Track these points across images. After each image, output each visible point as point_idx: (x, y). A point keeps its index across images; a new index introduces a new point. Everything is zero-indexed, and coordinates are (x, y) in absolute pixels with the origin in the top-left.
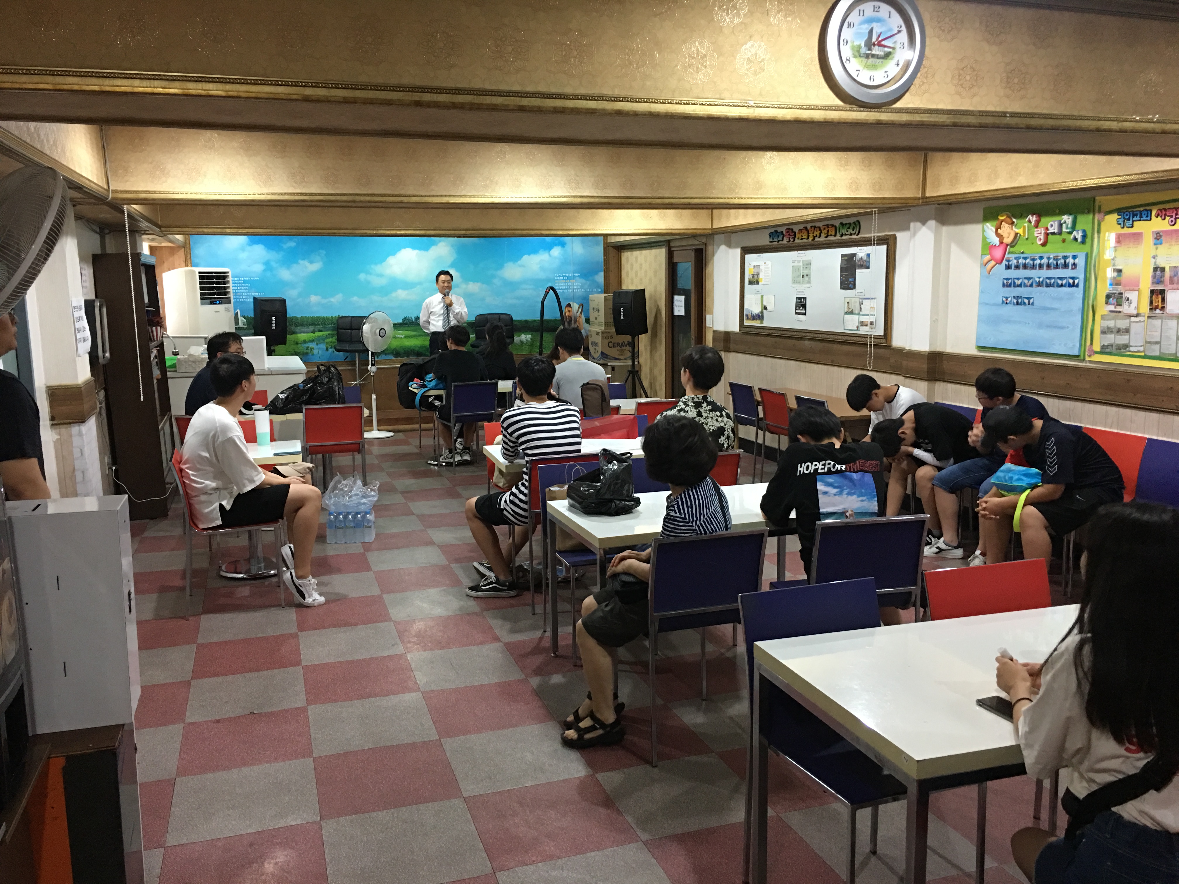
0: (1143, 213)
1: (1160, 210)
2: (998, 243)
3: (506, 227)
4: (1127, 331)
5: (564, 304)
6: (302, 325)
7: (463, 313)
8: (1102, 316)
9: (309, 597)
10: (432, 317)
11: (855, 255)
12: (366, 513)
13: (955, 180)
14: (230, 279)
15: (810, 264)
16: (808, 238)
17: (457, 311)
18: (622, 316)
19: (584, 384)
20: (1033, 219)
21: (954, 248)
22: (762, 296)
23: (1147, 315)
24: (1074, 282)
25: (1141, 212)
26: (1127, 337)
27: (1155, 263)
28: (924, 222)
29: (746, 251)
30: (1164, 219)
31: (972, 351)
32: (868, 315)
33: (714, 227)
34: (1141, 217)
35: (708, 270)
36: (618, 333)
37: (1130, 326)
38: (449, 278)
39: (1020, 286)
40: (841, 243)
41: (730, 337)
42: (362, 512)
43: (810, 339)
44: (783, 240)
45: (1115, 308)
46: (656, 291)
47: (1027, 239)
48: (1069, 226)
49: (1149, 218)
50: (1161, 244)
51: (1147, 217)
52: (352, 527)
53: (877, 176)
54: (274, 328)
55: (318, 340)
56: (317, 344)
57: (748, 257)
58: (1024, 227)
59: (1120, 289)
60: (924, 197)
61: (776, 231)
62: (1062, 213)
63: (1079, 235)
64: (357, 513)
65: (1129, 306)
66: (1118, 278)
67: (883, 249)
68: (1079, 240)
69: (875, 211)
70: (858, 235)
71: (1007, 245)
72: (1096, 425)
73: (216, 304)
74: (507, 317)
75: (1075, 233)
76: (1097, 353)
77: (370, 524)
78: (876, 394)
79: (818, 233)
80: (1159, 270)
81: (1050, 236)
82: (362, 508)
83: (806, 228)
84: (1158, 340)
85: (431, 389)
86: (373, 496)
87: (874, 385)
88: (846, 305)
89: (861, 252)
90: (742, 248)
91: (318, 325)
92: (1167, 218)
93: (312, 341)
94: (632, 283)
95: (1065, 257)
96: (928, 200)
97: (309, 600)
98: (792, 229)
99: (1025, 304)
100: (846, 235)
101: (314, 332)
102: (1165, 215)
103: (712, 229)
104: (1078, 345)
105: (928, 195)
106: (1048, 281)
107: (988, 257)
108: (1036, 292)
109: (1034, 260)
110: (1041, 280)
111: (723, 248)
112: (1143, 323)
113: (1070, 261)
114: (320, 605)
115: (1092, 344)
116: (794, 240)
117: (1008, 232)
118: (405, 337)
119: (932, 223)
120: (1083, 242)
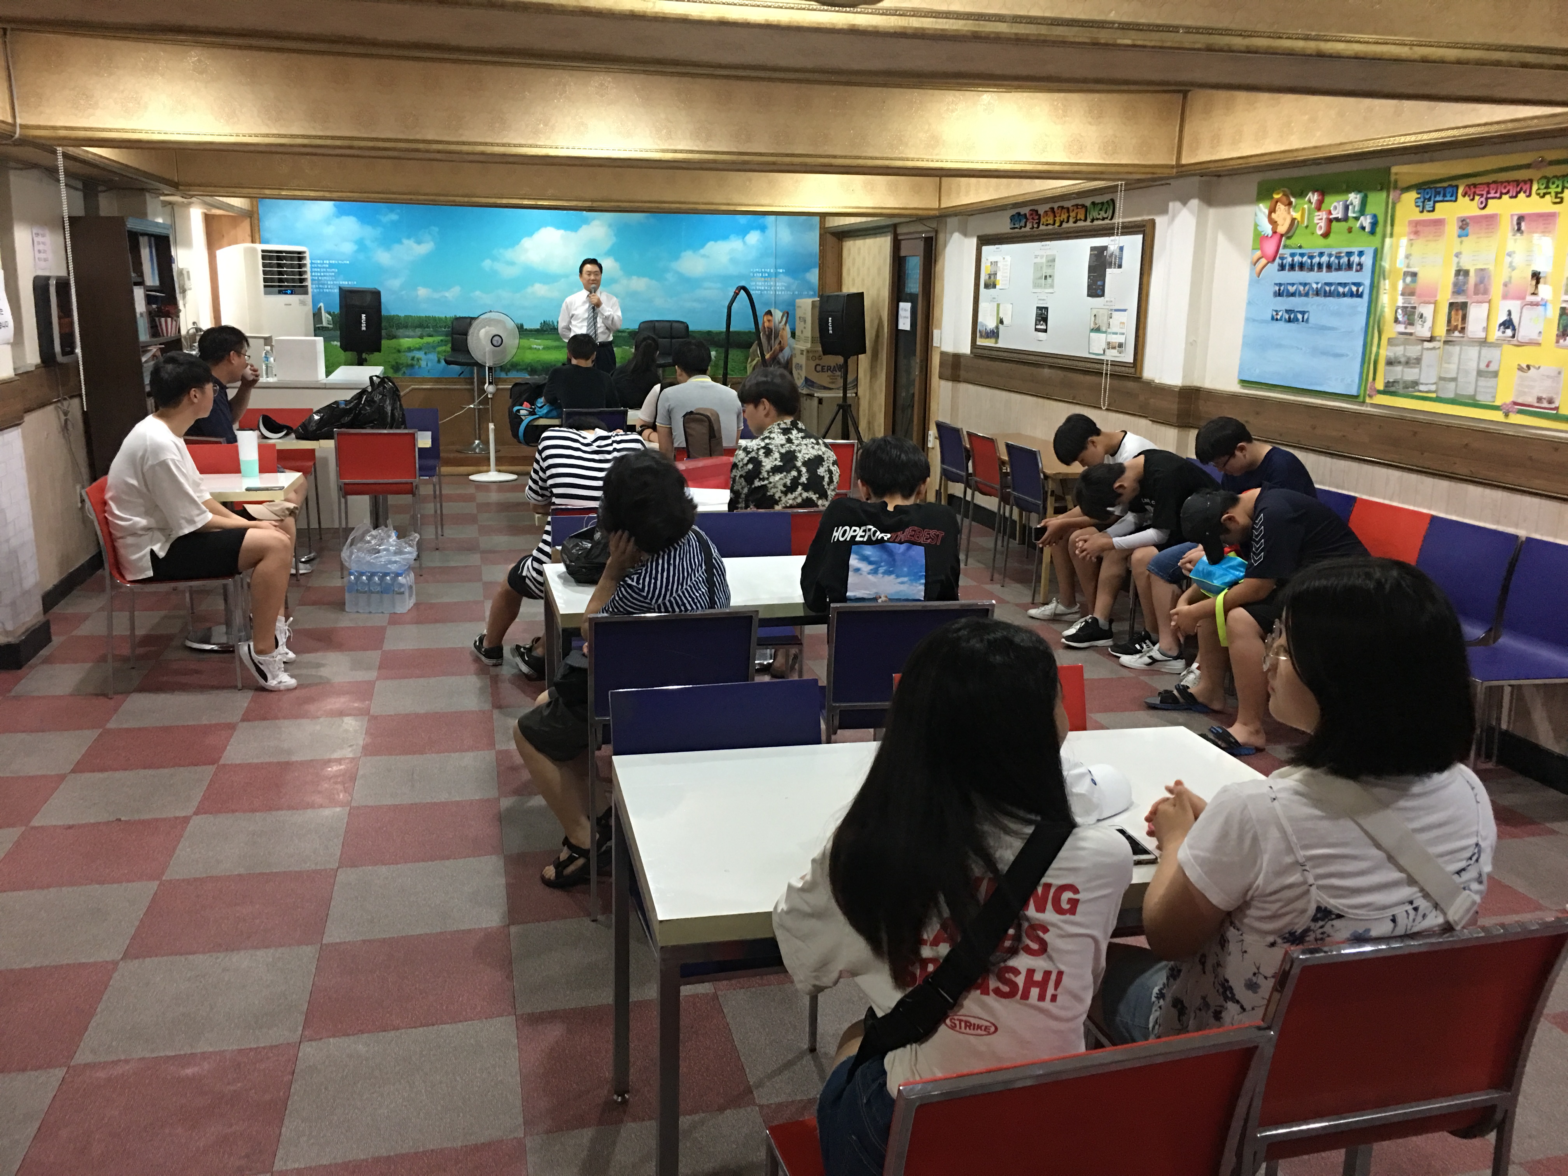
0: (1448, 190)
1: (1469, 186)
2: (1270, 233)
3: (648, 199)
4: (1418, 360)
5: (760, 312)
6: (406, 327)
7: (616, 318)
8: (1389, 339)
9: (274, 679)
10: (573, 322)
11: (1105, 248)
12: (398, 575)
13: (1216, 140)
14: (307, 261)
15: (1054, 260)
16: (1054, 224)
17: (606, 314)
18: (830, 328)
19: (687, 414)
20: (1314, 197)
21: (1221, 238)
22: (998, 305)
23: (1443, 339)
24: (1358, 290)
25: (1445, 188)
26: (1417, 370)
27: (1458, 263)
28: (1185, 202)
29: (985, 240)
30: (1473, 200)
31: (1232, 386)
32: (1116, 334)
33: (943, 206)
34: (1444, 196)
35: (938, 268)
36: (826, 352)
37: (1422, 355)
38: (596, 268)
39: (1293, 295)
40: (1090, 231)
41: (960, 362)
42: (393, 573)
43: (1050, 367)
44: (1025, 226)
45: (1406, 328)
46: (878, 295)
47: (1307, 227)
48: (1357, 209)
49: (1453, 198)
50: (1467, 236)
51: (1451, 196)
52: (378, 592)
53: (1111, 132)
54: (364, 329)
55: (427, 349)
56: (425, 353)
57: (985, 249)
58: (1303, 209)
59: (1414, 300)
60: (1179, 165)
61: (1019, 214)
62: (1348, 191)
63: (1366, 221)
64: (386, 574)
65: (1423, 326)
66: (1412, 285)
67: (1137, 240)
68: (1367, 229)
69: (1121, 185)
70: (1111, 219)
71: (1282, 236)
72: (1373, 496)
73: (286, 294)
74: (682, 326)
75: (1362, 218)
76: (1380, 392)
77: (402, 590)
78: (1093, 442)
79: (1064, 216)
80: (1462, 273)
81: (1334, 224)
82: (393, 567)
83: (1052, 209)
84: (1453, 375)
85: (541, 417)
86: (409, 553)
87: (1091, 429)
88: (1093, 318)
89: (1112, 243)
90: (978, 237)
91: (428, 327)
92: (1477, 198)
93: (420, 349)
94: (854, 284)
95: (1349, 254)
96: (1183, 169)
97: (272, 683)
98: (1037, 211)
99: (1297, 320)
100: (1097, 219)
101: (421, 337)
102: (1475, 194)
103: (939, 209)
104: (1357, 381)
105: (1184, 161)
106: (1327, 289)
107: (1258, 253)
108: (1312, 304)
109: (1311, 257)
110: (1319, 286)
111: (956, 236)
112: (1438, 351)
113: (1355, 259)
114: (289, 690)
115: (1374, 379)
116: (1038, 227)
117: (1283, 216)
118: (544, 349)
119: (1194, 203)
120: (1373, 232)
